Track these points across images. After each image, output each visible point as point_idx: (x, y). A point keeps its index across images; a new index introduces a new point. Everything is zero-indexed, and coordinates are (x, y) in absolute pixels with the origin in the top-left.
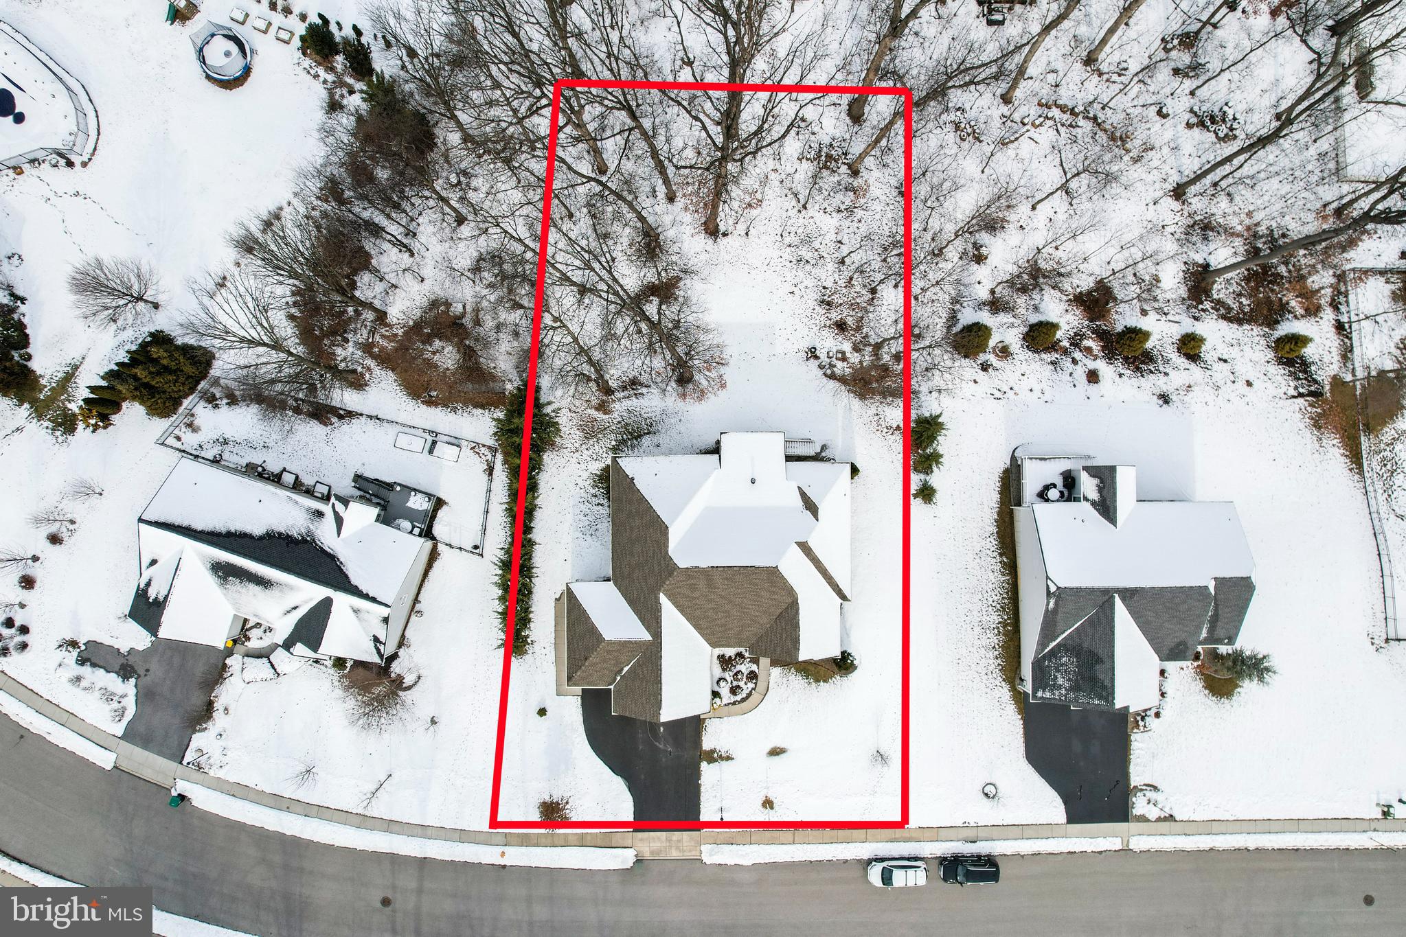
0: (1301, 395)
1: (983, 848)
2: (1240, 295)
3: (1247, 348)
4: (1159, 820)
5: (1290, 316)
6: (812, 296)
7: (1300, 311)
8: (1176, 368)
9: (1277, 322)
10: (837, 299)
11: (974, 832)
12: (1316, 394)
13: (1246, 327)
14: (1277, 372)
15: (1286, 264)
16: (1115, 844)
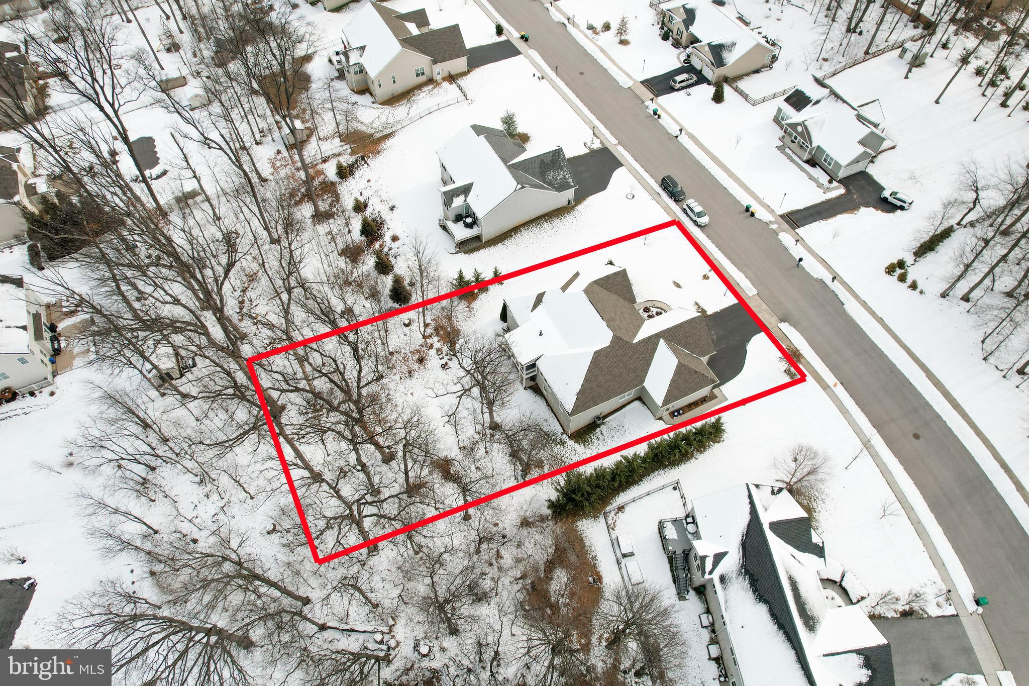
0: (366, 162)
1: (659, 190)
2: (323, 200)
3: (351, 188)
4: (598, 138)
5: (327, 179)
6: (409, 382)
7: (322, 177)
8: (374, 209)
9: (332, 182)
10: (405, 369)
11: (655, 196)
12: (363, 158)
13: (339, 192)
14: (357, 174)
15: (299, 190)
16: (620, 149)
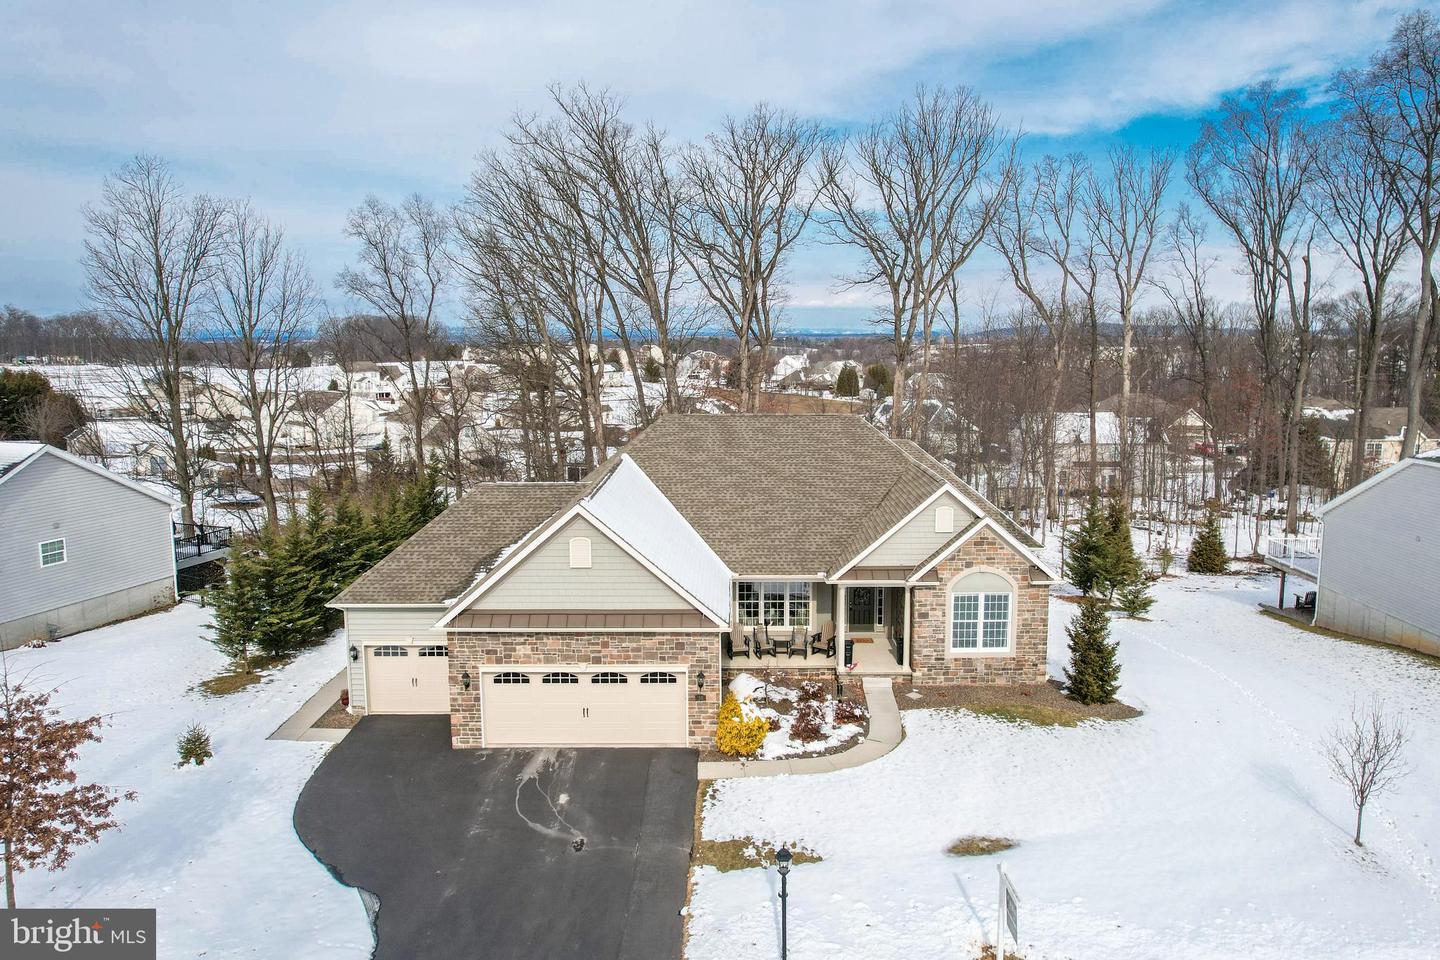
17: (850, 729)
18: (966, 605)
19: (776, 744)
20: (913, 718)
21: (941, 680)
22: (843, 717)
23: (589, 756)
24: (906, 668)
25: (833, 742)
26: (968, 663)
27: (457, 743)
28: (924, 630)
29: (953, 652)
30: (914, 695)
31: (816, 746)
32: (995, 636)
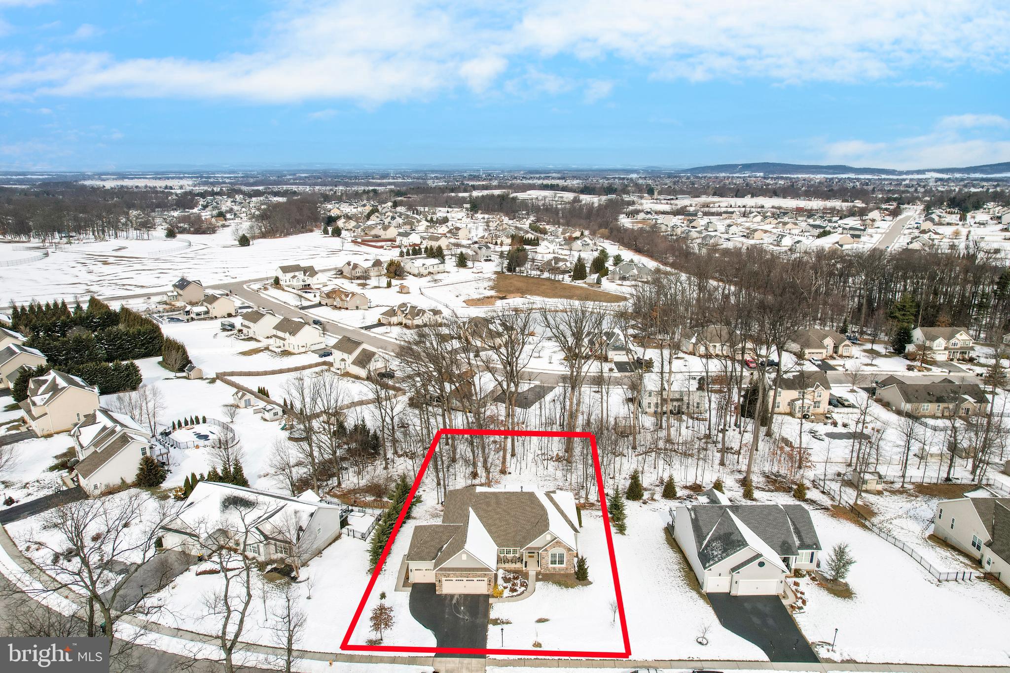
17: (523, 588)
18: (553, 556)
19: (507, 593)
20: (539, 584)
21: (548, 572)
22: (522, 585)
23: (466, 596)
24: (539, 569)
25: (519, 593)
26: (554, 568)
27: (437, 593)
28: (544, 561)
29: (551, 566)
30: (540, 577)
31: (515, 594)
32: (561, 562)
